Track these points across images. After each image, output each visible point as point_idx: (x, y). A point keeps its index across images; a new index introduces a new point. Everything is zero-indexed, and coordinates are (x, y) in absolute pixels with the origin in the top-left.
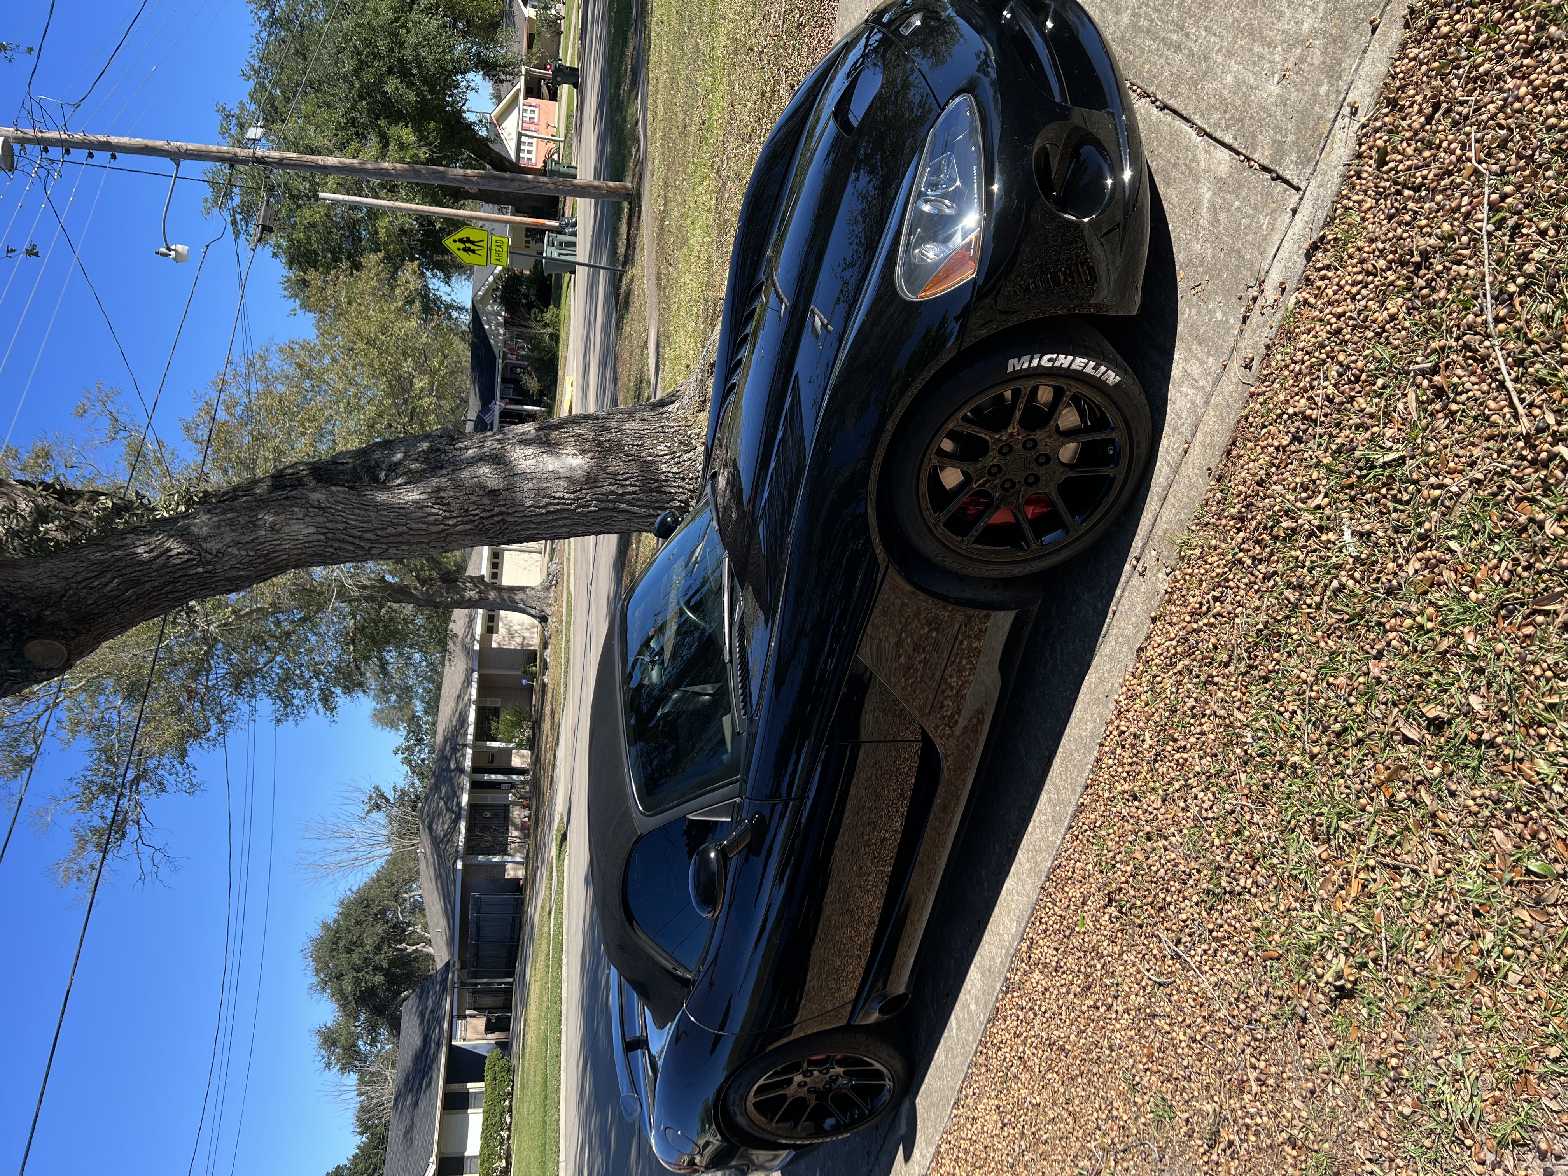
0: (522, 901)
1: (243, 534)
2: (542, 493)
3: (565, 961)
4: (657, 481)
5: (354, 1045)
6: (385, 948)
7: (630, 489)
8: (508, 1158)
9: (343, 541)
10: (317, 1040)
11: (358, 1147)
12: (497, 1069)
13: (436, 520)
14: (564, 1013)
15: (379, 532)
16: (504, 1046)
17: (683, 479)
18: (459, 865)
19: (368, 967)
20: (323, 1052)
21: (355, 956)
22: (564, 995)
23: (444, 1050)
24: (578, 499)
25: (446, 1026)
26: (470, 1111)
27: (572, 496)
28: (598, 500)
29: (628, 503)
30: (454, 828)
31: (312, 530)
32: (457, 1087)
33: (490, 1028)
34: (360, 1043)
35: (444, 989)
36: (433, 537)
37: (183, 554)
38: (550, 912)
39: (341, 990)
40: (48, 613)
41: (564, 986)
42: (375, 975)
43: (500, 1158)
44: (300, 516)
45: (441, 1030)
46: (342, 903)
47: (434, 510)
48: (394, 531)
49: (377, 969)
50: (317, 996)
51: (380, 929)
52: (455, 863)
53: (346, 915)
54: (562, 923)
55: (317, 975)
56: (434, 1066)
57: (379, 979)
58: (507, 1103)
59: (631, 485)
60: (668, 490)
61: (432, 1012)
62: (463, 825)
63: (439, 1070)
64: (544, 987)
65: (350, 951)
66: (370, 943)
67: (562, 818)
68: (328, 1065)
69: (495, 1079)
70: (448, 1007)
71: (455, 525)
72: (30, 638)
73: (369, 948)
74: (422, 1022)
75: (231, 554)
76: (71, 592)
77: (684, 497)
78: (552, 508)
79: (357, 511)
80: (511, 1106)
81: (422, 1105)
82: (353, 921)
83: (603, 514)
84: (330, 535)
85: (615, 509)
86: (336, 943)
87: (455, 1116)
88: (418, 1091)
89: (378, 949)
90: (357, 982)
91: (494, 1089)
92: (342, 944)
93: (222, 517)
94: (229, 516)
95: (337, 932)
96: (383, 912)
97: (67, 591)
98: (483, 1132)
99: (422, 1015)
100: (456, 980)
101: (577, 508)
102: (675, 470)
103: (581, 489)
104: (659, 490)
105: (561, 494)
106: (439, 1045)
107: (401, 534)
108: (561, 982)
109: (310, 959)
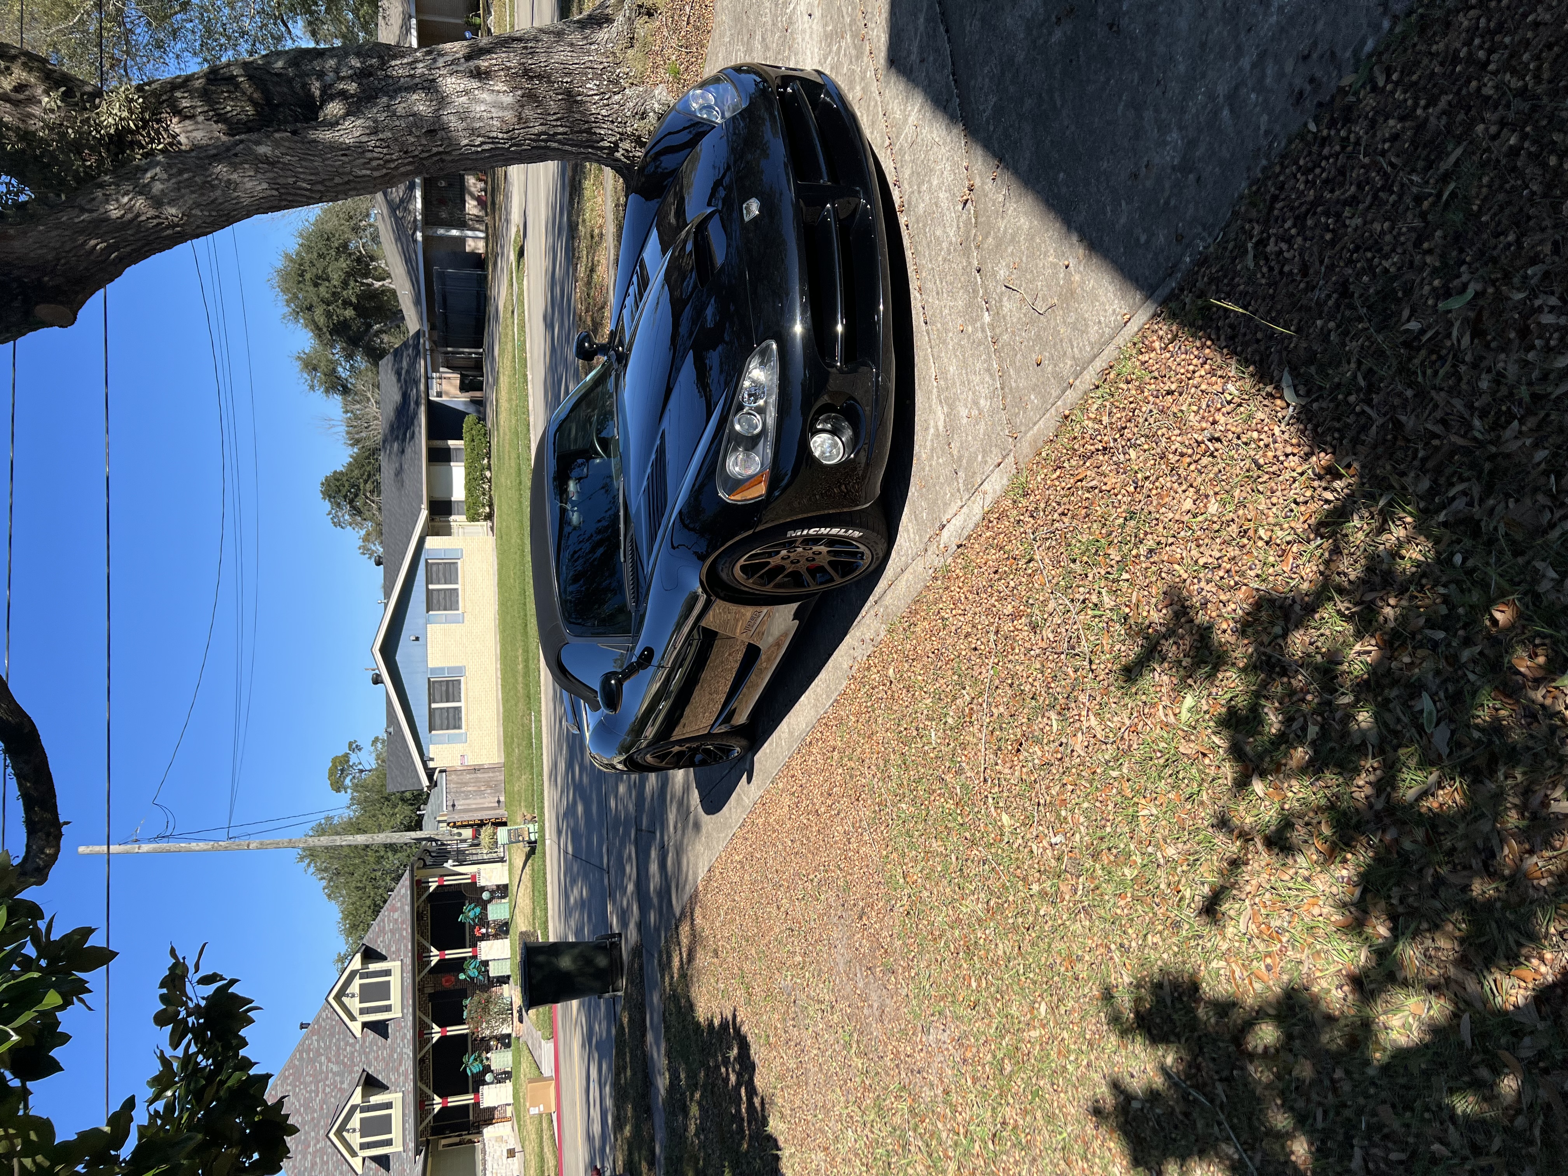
0: (486, 277)
1: (203, 194)
2: (476, 133)
3: (530, 377)
4: (587, 122)
5: (334, 370)
6: (352, 283)
7: (561, 130)
8: (491, 506)
9: (296, 195)
10: (298, 365)
11: (351, 457)
12: (474, 432)
13: (379, 165)
14: (531, 424)
15: (327, 184)
16: (479, 404)
17: (612, 122)
18: (419, 235)
19: (337, 301)
20: (306, 375)
21: (322, 289)
22: (531, 408)
23: (423, 409)
24: (511, 139)
25: (422, 387)
26: (452, 464)
27: (505, 136)
28: (530, 139)
29: (559, 142)
30: (411, 198)
31: (265, 186)
32: (439, 443)
33: (463, 388)
34: (340, 369)
35: (418, 353)
36: (378, 181)
37: (152, 218)
38: (513, 312)
39: (313, 321)
40: (46, 279)
41: (531, 400)
42: (345, 309)
43: (483, 505)
44: (252, 174)
45: (418, 391)
46: (301, 235)
47: (375, 155)
48: (341, 181)
49: (347, 303)
50: (291, 326)
51: (344, 263)
52: (414, 233)
53: (309, 249)
54: (525, 341)
55: (288, 306)
56: (416, 423)
57: (349, 313)
58: (486, 461)
59: (561, 126)
60: (598, 131)
61: (408, 372)
62: (418, 193)
63: (420, 427)
64: (512, 385)
65: (316, 285)
66: (336, 278)
67: (518, 231)
68: (312, 387)
69: (473, 440)
70: (422, 370)
71: (396, 168)
72: (37, 304)
73: (336, 283)
74: (399, 380)
75: (195, 216)
76: (63, 261)
77: (614, 139)
78: (486, 147)
79: (304, 163)
80: (489, 464)
81: (409, 451)
82: (315, 254)
83: (535, 151)
84: (283, 191)
85: (548, 148)
86: (302, 275)
87: (440, 468)
88: (404, 440)
89: (345, 284)
90: (329, 315)
91: (473, 450)
92: (308, 276)
93: (180, 178)
94: (186, 176)
95: (301, 265)
96: (345, 246)
97: (59, 260)
98: (466, 484)
99: (398, 373)
100: (427, 347)
101: (511, 146)
102: (604, 112)
103: (514, 129)
104: (589, 131)
105: (494, 134)
106: (417, 404)
107: (347, 183)
108: (527, 395)
109: (278, 289)
